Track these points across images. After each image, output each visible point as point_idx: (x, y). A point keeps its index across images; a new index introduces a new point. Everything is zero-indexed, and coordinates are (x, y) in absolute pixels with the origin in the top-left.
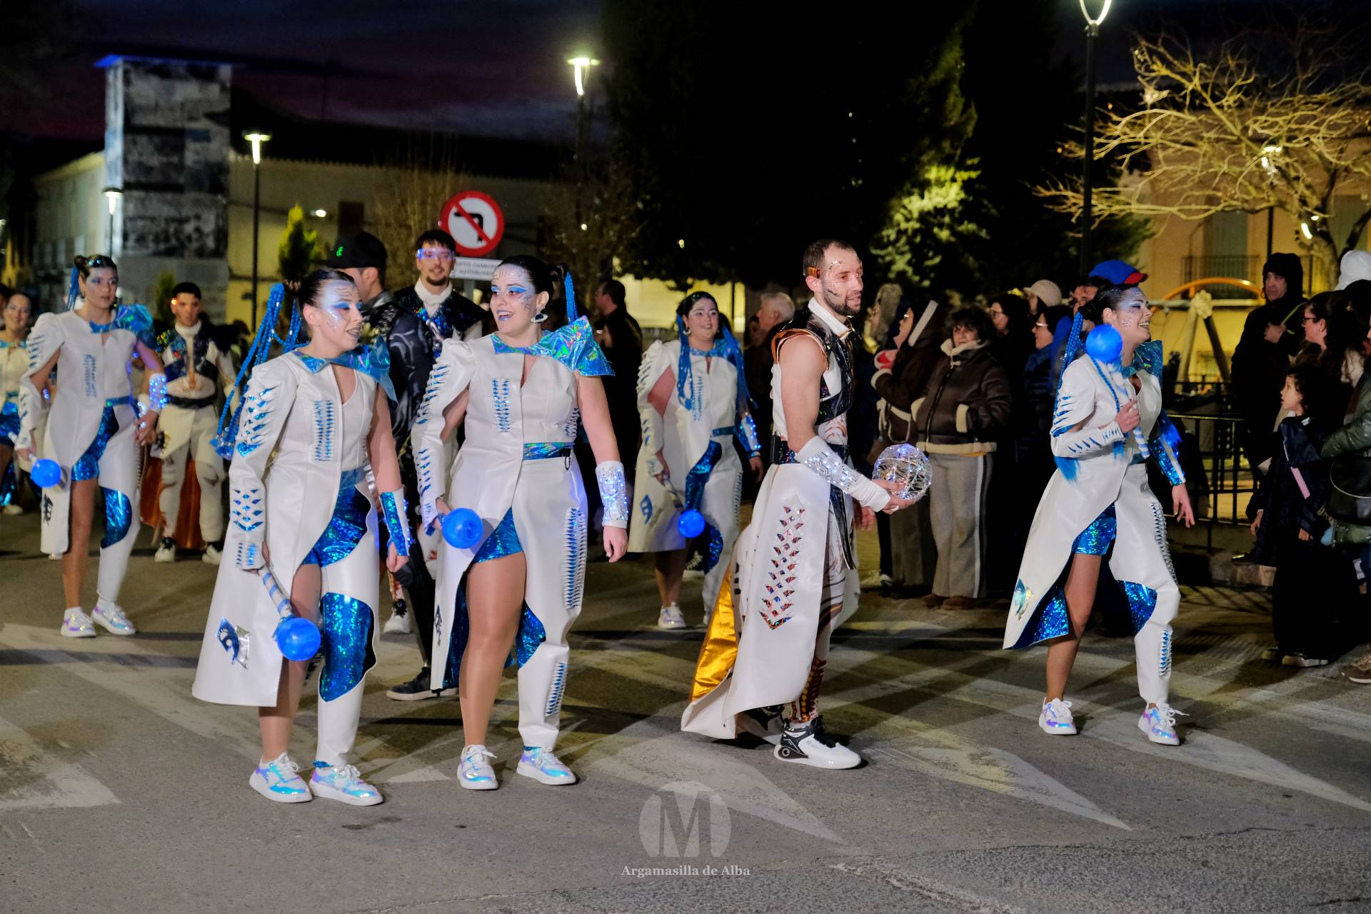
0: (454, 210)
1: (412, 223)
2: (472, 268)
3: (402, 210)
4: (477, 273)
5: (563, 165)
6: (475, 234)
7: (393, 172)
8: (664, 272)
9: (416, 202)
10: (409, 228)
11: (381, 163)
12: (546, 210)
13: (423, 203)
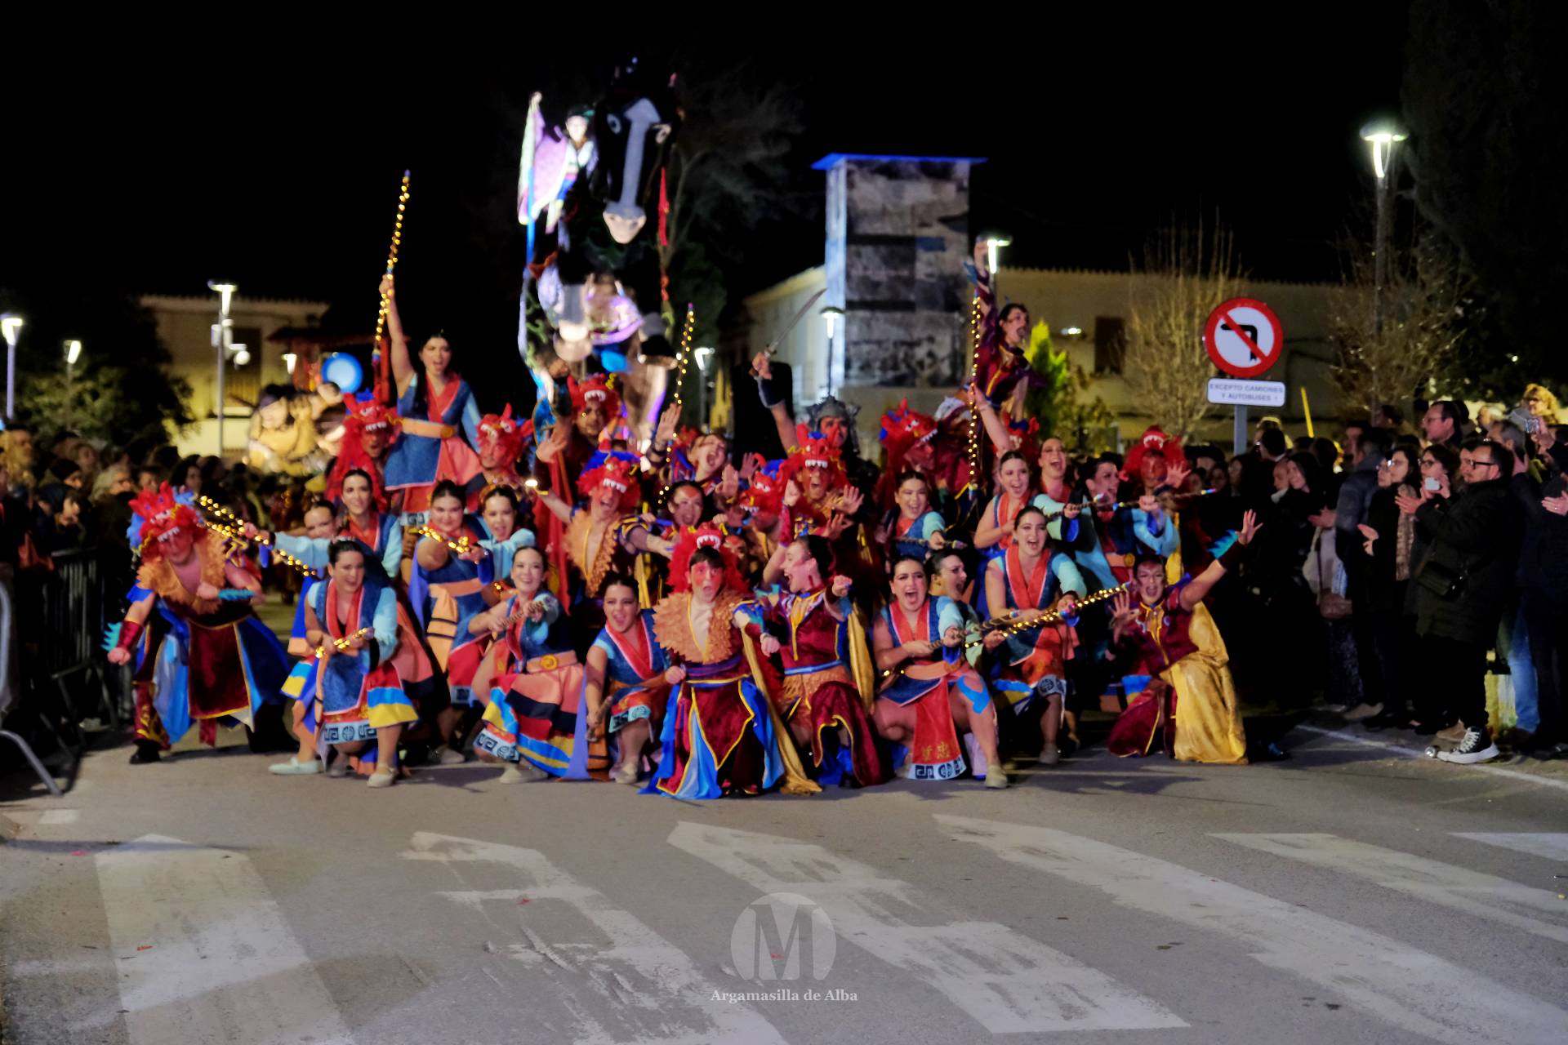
0: (1222, 322)
1: (1176, 339)
2: (1243, 392)
3: (1166, 326)
4: (1250, 397)
5: (1358, 264)
6: (1247, 351)
7: (1154, 278)
8: (1490, 392)
9: (1182, 314)
10: (1173, 345)
11: (1141, 267)
12: (1338, 319)
13: (1190, 315)
